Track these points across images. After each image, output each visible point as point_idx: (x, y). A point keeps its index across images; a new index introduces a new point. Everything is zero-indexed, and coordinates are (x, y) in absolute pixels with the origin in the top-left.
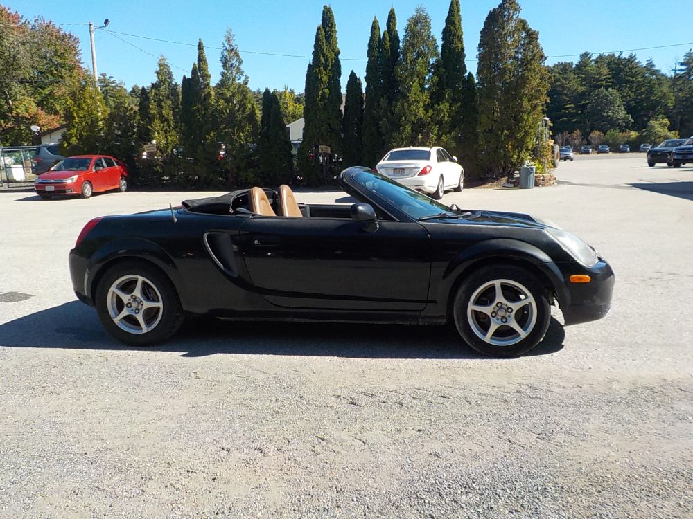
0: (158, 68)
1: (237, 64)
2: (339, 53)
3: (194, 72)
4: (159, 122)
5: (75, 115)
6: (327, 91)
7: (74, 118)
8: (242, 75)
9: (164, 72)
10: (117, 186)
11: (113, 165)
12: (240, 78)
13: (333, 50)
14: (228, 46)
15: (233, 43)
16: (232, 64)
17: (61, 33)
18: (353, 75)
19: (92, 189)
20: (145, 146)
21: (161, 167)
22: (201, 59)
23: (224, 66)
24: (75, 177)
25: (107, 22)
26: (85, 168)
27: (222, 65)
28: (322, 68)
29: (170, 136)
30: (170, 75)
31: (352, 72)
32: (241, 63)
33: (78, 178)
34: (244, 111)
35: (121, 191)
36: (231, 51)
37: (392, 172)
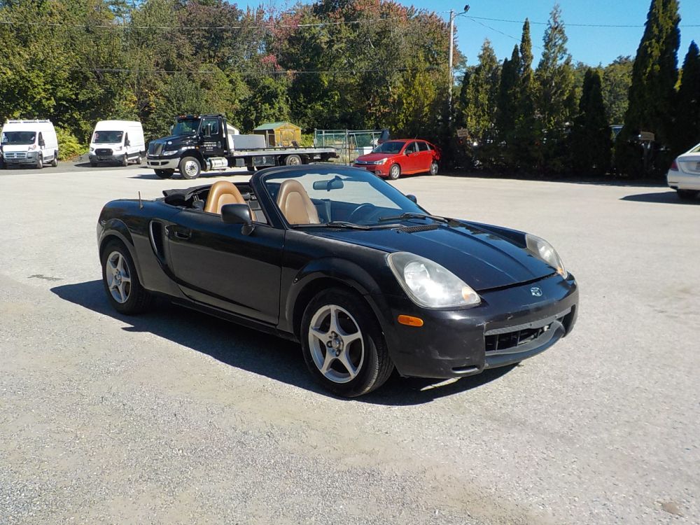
0: (481, 53)
1: (561, 42)
2: (679, 20)
3: (515, 52)
4: (473, 106)
5: (404, 101)
6: (657, 67)
7: (403, 104)
8: (565, 53)
9: (487, 56)
10: (428, 170)
11: (427, 149)
12: (562, 58)
13: (670, 18)
14: (552, 23)
15: (559, 20)
16: (555, 43)
17: (442, 22)
18: (693, 48)
19: (400, 172)
20: (458, 131)
21: (471, 152)
22: (525, 40)
23: (546, 46)
24: (385, 160)
25: (466, 8)
26: (397, 151)
27: (544, 44)
28: (654, 40)
29: (483, 121)
30: (492, 59)
31: (693, 43)
32: (565, 40)
33: (388, 161)
34: (562, 94)
35: (431, 175)
36: (556, 28)
37: (694, 166)
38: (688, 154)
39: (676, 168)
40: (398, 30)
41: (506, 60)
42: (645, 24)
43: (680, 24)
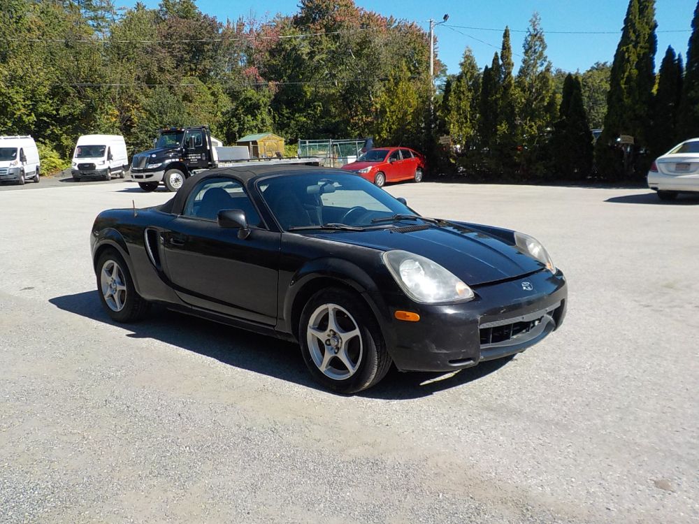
0: (463, 60)
1: (540, 49)
2: (656, 26)
3: (495, 60)
4: (456, 113)
5: (388, 110)
6: (635, 72)
7: (386, 112)
8: (545, 61)
9: (468, 64)
10: (412, 177)
11: (410, 156)
12: (542, 64)
13: (647, 24)
14: (532, 30)
15: (538, 28)
16: (535, 50)
17: (422, 32)
18: (670, 52)
19: (385, 180)
20: (441, 138)
21: (454, 159)
22: (506, 47)
23: (526, 52)
24: (370, 168)
25: (446, 17)
26: (382, 159)
27: (524, 51)
28: (631, 46)
29: (465, 127)
30: (473, 66)
31: (670, 47)
32: (544, 48)
33: (372, 169)
34: (543, 99)
35: (415, 182)
36: (536, 35)
37: (673, 167)
38: (667, 155)
39: (655, 170)
40: (378, 40)
41: (486, 67)
42: (622, 30)
43: (657, 30)
